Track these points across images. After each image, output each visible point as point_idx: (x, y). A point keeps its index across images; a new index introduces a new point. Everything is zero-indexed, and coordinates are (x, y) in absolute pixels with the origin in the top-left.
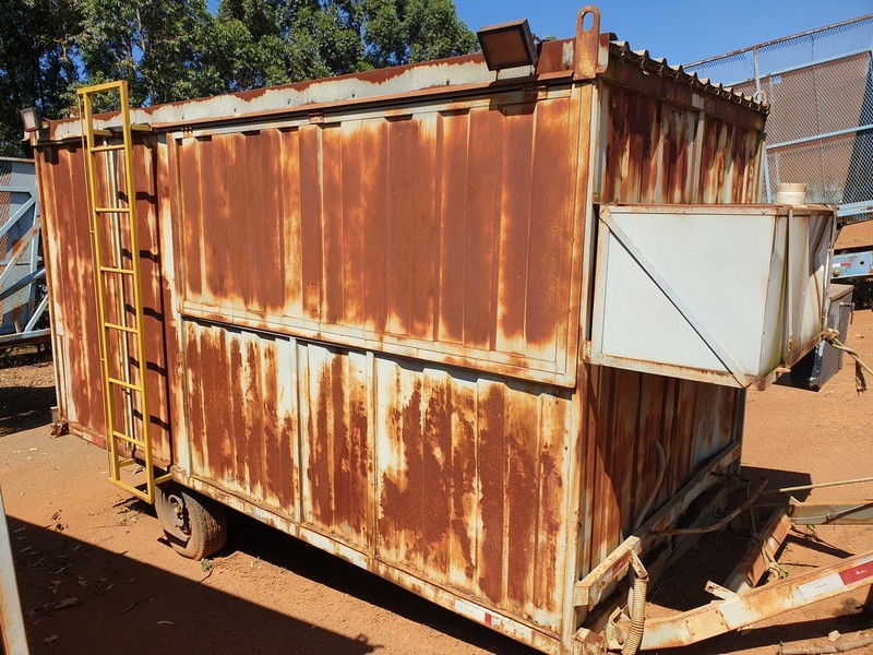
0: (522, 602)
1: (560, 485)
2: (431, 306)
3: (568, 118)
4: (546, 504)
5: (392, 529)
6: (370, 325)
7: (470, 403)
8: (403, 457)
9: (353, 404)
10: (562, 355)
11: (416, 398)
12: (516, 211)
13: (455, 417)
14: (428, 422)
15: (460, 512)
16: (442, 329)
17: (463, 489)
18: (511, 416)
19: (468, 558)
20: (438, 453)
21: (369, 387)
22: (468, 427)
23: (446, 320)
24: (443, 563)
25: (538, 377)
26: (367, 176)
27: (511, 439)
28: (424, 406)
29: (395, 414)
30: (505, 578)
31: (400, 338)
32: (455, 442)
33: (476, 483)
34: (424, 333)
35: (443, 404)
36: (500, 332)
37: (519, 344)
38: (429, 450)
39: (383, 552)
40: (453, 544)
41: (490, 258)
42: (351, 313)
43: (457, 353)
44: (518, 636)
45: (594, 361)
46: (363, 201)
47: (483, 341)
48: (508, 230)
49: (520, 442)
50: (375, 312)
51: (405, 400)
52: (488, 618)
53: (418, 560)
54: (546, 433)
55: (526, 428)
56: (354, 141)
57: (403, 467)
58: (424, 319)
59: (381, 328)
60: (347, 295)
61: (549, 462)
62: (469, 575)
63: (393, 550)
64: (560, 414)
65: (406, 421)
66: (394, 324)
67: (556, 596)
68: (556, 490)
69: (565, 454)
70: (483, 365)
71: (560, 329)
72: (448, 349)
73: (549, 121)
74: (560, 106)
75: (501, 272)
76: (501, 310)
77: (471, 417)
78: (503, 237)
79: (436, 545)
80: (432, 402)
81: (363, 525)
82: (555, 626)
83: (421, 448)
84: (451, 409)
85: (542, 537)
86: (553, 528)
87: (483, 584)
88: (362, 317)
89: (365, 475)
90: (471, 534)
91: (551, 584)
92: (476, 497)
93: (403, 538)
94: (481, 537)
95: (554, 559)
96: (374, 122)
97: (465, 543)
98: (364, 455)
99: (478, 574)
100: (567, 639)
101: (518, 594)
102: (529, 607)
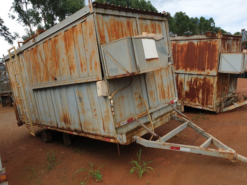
0: (207, 105)
1: (214, 88)
2: (195, 66)
3: (217, 43)
4: (211, 91)
5: (186, 99)
6: (184, 70)
7: (201, 80)
8: (189, 88)
9: (180, 81)
10: (215, 72)
11: (192, 79)
12: (209, 54)
13: (198, 82)
14: (193, 83)
15: (198, 94)
16: (197, 69)
17: (199, 91)
18: (207, 80)
19: (199, 101)
20: (195, 87)
21: (184, 79)
22: (200, 83)
23: (198, 68)
24: (195, 102)
25: (211, 75)
26: (185, 49)
27: (207, 83)
28: (193, 81)
29: (188, 82)
30: (205, 102)
31: (189, 71)
32: (198, 85)
33: (201, 90)
34: (194, 70)
35: (196, 80)
36: (206, 69)
37: (209, 71)
38: (193, 86)
39: (184, 102)
40: (197, 99)
41: (205, 60)
42: (181, 68)
43: (199, 73)
44: (207, 109)
45: (219, 72)
46: (184, 53)
47: (203, 71)
48: (208, 56)
49: (208, 84)
50: (185, 68)
51: (190, 80)
52: (202, 108)
53: (191, 102)
54: (212, 82)
55: (209, 82)
56: (183, 45)
57: (189, 89)
58: (194, 68)
59: (186, 70)
60: (180, 66)
61: (212, 86)
62: (199, 103)
63: (186, 102)
64: (214, 79)
65: (190, 83)
66: (188, 69)
67: (213, 103)
68: (213, 89)
69: (214, 84)
70: (203, 74)
71: (215, 68)
72: (198, 72)
73: (214, 43)
74: (215, 41)
75: (206, 62)
76: (206, 66)
77: (200, 81)
78: (207, 57)
79: (194, 100)
80: (194, 80)
81: (181, 99)
82: (212, 107)
83: (192, 87)
84: (197, 80)
85: (211, 96)
86: (212, 94)
87: (201, 104)
88: (183, 69)
89: (182, 91)
90: (200, 97)
91: (212, 102)
92: (201, 92)
93: (188, 100)
94: (201, 97)
95: (212, 98)
96: (187, 42)
97: (199, 99)
98: (182, 89)
99: (201, 102)
100: (214, 108)
101: (207, 104)
102: (209, 106)
